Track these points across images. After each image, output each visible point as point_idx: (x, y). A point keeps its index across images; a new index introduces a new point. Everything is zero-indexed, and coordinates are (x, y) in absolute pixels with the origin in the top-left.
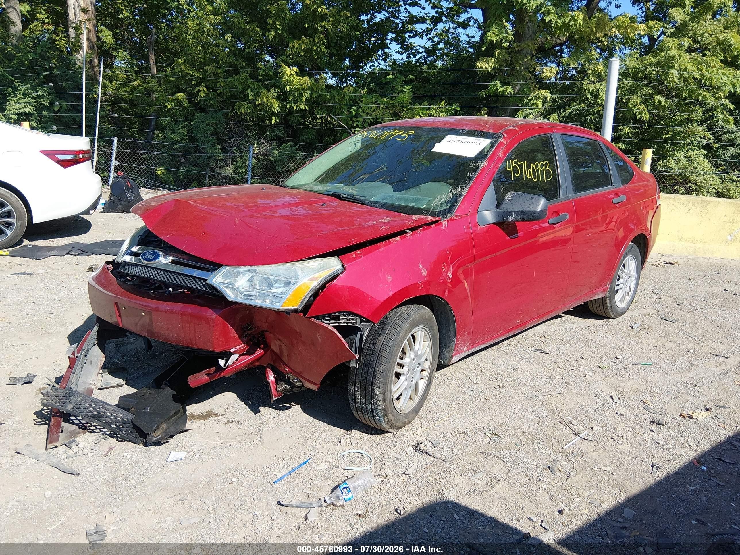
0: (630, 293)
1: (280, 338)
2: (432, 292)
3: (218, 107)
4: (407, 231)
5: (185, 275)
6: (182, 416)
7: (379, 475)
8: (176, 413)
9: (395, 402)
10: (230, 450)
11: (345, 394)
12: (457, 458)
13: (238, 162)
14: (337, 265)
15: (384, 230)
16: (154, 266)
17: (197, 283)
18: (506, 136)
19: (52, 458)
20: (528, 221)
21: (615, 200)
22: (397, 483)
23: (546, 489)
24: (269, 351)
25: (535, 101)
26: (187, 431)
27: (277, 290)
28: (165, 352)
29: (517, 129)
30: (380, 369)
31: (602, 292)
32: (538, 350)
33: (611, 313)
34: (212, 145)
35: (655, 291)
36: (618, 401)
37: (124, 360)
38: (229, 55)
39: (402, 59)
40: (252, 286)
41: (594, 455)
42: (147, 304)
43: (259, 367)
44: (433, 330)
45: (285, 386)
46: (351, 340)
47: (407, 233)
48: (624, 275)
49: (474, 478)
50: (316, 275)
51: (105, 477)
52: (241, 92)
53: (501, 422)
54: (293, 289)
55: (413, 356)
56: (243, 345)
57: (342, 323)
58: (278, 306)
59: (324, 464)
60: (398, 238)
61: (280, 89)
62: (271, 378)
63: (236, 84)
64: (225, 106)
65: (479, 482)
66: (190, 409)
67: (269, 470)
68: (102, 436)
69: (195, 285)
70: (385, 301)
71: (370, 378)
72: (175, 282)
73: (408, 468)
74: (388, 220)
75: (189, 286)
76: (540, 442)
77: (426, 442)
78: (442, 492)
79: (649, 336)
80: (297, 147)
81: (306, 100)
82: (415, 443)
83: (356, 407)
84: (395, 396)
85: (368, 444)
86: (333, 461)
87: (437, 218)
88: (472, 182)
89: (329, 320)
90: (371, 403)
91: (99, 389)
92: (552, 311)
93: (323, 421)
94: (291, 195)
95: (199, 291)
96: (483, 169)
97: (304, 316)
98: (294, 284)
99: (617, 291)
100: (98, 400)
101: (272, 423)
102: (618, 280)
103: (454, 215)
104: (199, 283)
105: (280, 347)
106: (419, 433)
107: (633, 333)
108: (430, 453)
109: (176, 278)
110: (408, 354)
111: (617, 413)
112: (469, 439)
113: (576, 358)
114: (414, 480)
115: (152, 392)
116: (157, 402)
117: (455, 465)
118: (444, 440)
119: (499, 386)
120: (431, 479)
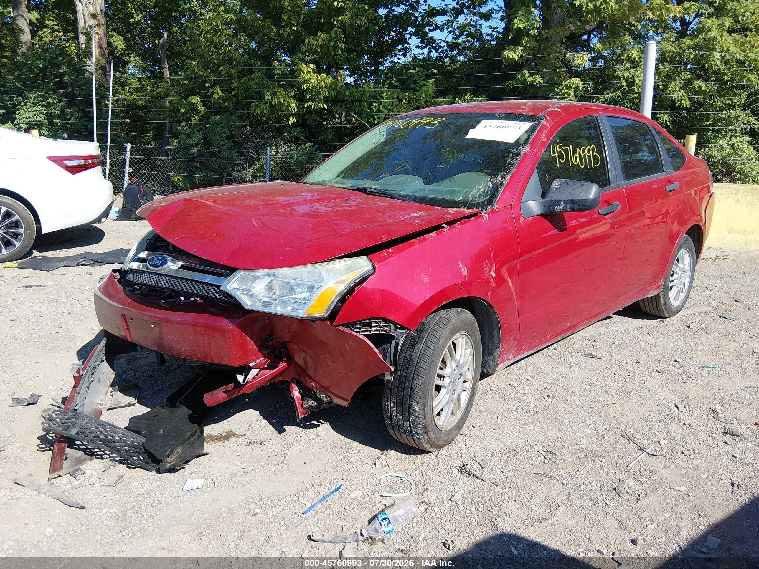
0: (684, 290)
1: (305, 349)
2: (474, 293)
3: (233, 109)
4: (444, 225)
5: (196, 282)
6: (198, 438)
7: (422, 503)
8: (192, 435)
9: (436, 418)
10: (252, 476)
11: (380, 410)
12: (508, 480)
13: (255, 165)
14: (367, 266)
15: (418, 225)
16: (162, 272)
17: (210, 290)
18: (548, 118)
19: (55, 489)
20: (578, 210)
21: (668, 188)
22: (442, 511)
23: (614, 515)
24: (293, 365)
25: (567, 90)
26: (205, 454)
27: (299, 296)
28: (180, 367)
29: (559, 110)
30: (419, 382)
31: (656, 289)
32: (588, 354)
33: (665, 312)
34: (227, 148)
35: (708, 287)
36: (684, 411)
37: (136, 376)
38: (243, 55)
39: (423, 53)
40: (272, 291)
41: (665, 473)
42: (156, 315)
43: (282, 382)
44: (475, 336)
45: (312, 403)
46: (384, 350)
47: (443, 227)
48: (678, 270)
49: (530, 504)
50: (343, 278)
51: (113, 510)
52: (256, 93)
53: (555, 438)
54: (317, 294)
55: (454, 366)
56: (263, 358)
57: (374, 331)
58: (301, 313)
59: (358, 491)
60: (433, 234)
61: (297, 88)
62: (296, 393)
63: (251, 84)
64: (240, 108)
65: (536, 508)
66: (208, 430)
67: (296, 498)
68: (111, 463)
69: (208, 293)
70: (422, 305)
71: (407, 392)
72: (185, 290)
73: (454, 493)
74: (421, 214)
75: (201, 293)
76: (602, 459)
77: (472, 462)
78: (495, 521)
79: (709, 336)
80: (316, 147)
81: (324, 98)
82: (460, 464)
83: (392, 425)
84: (436, 412)
85: (407, 466)
86: (369, 486)
87: (475, 211)
88: (514, 169)
89: (360, 328)
90: (409, 420)
91: (109, 409)
92: (603, 312)
93: (355, 440)
94: (311, 191)
95: (213, 299)
96: (525, 155)
97: (331, 324)
98: (319, 288)
99: (671, 288)
100: (106, 422)
101: (299, 444)
102: (672, 275)
103: (495, 207)
104: (212, 290)
105: (305, 359)
106: (463, 452)
107: (691, 334)
108: (478, 475)
109: (186, 285)
110: (448, 364)
111: (684, 424)
112: (521, 457)
113: (631, 362)
114: (462, 508)
115: (166, 411)
116: (170, 423)
117: (507, 489)
118: (493, 459)
119: (548, 396)
120: (482, 506)
